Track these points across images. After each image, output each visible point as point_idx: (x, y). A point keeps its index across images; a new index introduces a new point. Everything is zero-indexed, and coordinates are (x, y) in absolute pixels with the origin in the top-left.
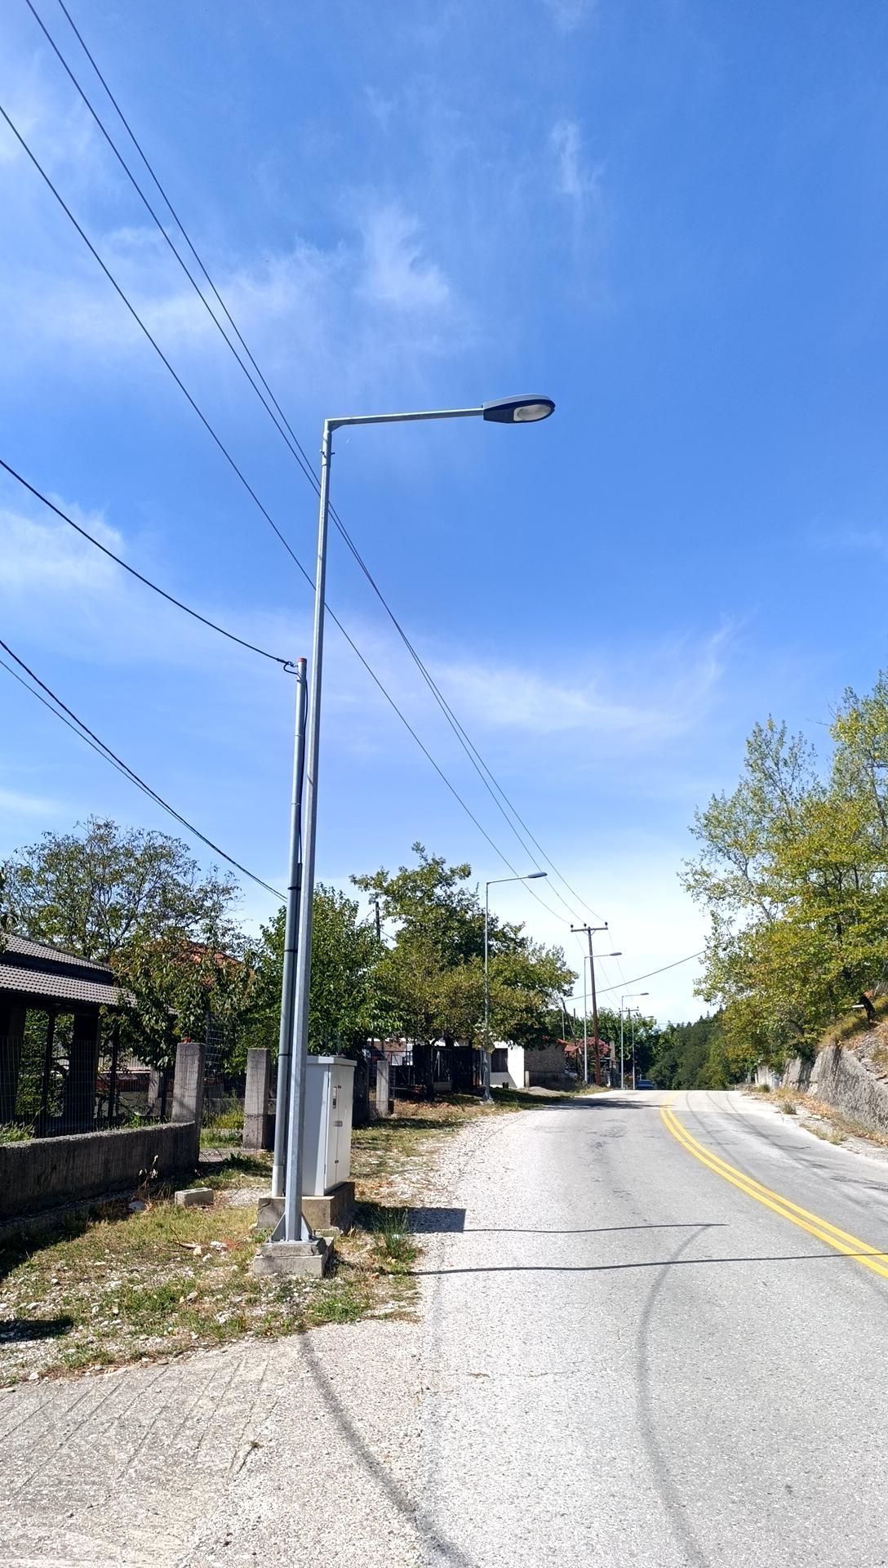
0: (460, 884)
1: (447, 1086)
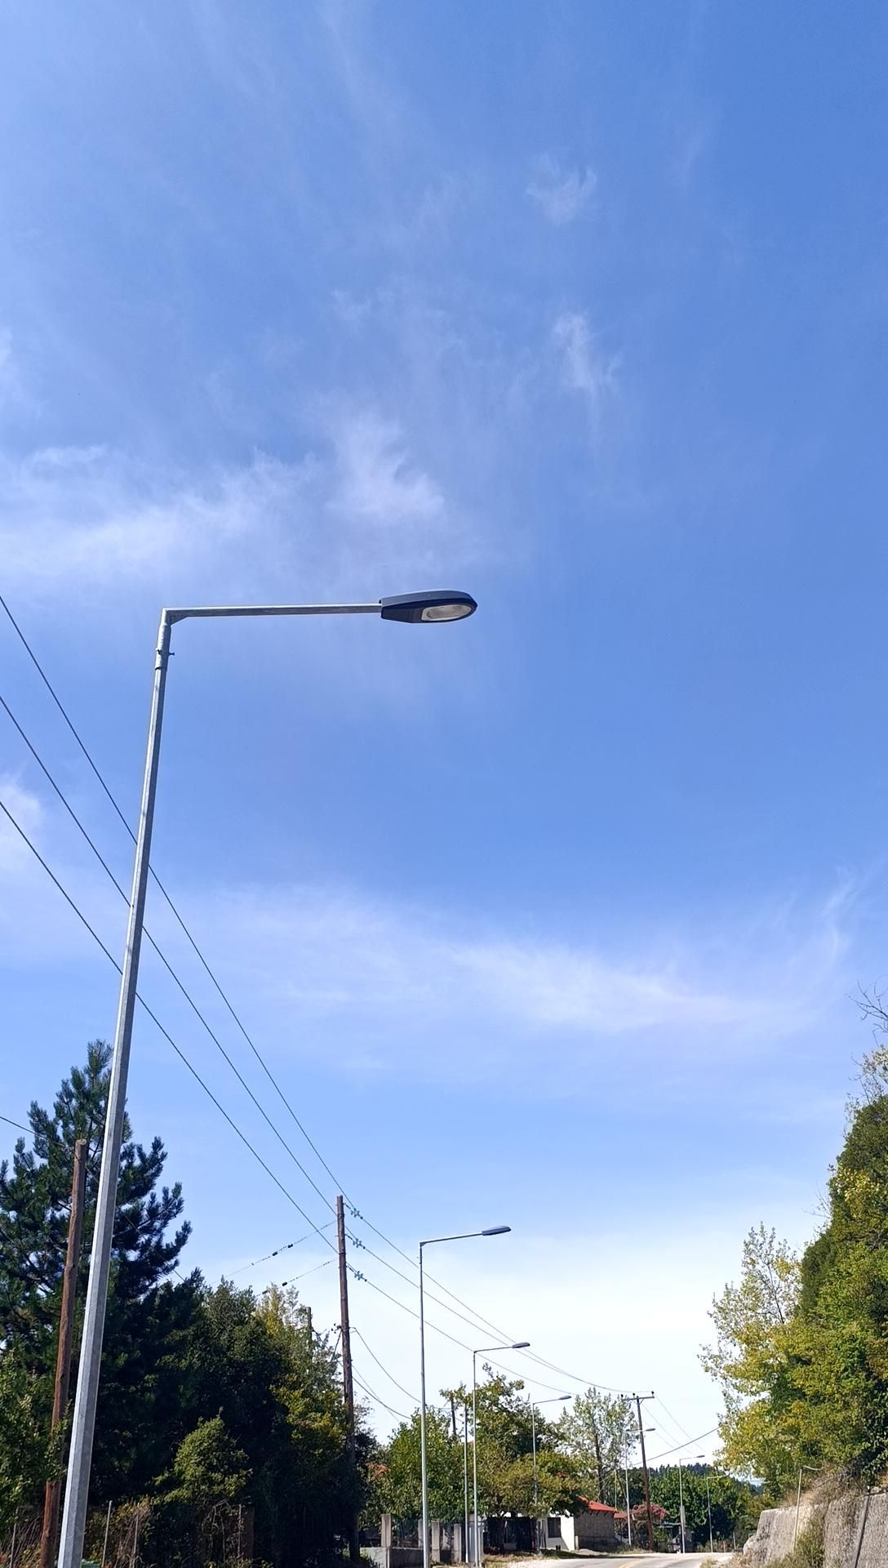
0: (516, 1393)
1: (514, 1546)
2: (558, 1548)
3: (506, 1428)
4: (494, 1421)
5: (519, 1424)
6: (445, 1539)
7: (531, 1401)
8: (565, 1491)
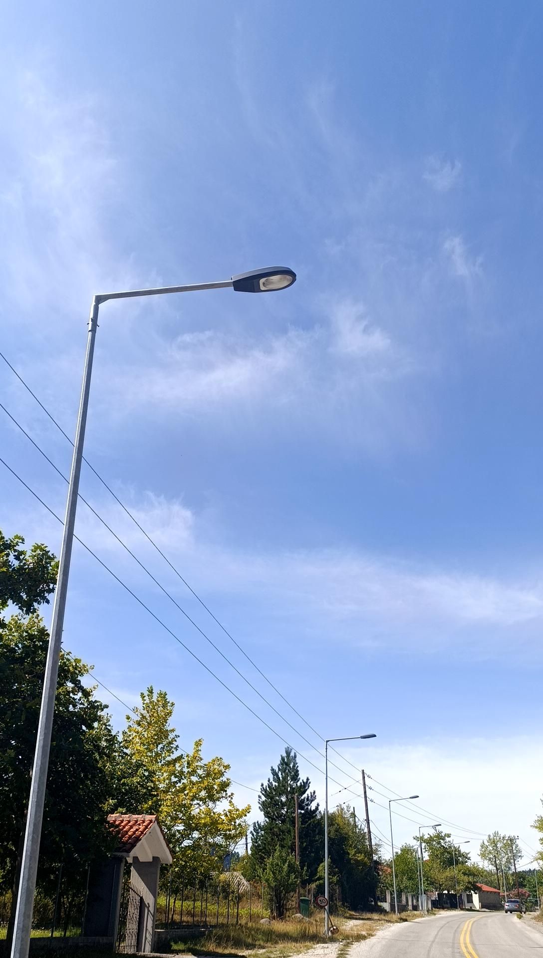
0: (447, 839)
1: (449, 905)
2: (471, 907)
3: (442, 854)
4: (437, 851)
5: (449, 853)
6: (415, 901)
7: (454, 843)
8: (469, 882)
